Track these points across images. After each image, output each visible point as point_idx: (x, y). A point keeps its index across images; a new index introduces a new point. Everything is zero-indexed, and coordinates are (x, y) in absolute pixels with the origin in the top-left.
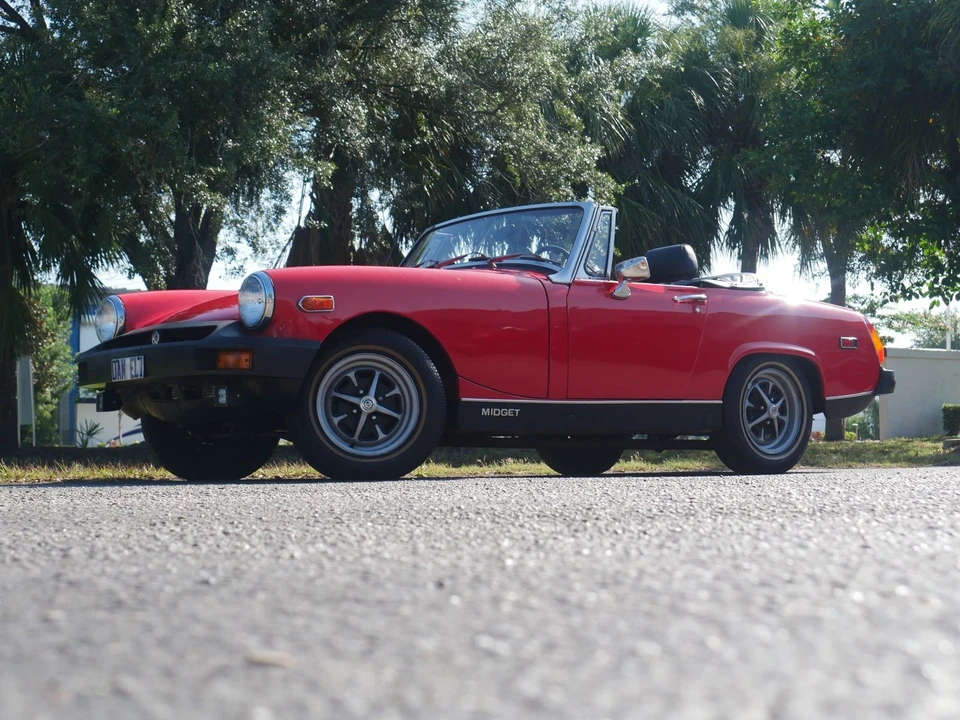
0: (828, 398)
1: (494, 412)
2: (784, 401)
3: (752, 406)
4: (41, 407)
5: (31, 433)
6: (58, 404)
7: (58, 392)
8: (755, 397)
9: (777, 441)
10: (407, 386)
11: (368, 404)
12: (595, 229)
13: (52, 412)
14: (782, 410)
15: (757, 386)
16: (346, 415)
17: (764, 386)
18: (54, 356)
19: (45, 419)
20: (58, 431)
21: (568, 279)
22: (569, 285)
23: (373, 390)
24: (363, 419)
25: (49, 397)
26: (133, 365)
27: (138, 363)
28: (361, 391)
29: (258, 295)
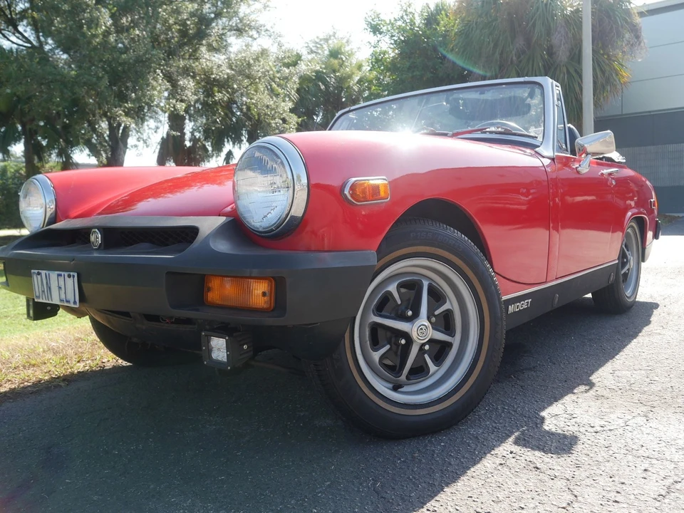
1: (516, 307)
16: (389, 347)
23: (424, 310)
24: (414, 351)
26: (62, 283)
27: (70, 282)
28: (410, 313)
29: (269, 178)
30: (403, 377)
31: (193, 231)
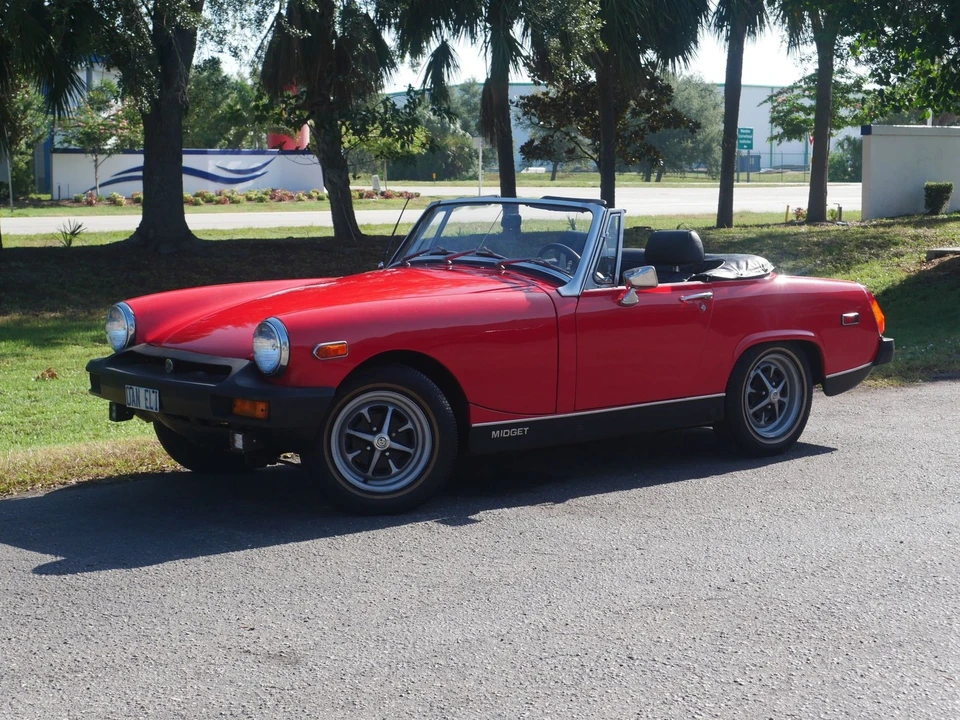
0: (828, 376)
1: (504, 434)
2: (786, 383)
3: (754, 391)
4: (16, 158)
5: (8, 185)
6: (32, 155)
7: (33, 142)
8: (757, 383)
9: (777, 422)
10: (419, 421)
11: (382, 441)
12: (604, 235)
13: (27, 163)
14: (783, 393)
15: (759, 372)
16: (359, 451)
17: (766, 371)
18: (28, 106)
19: (20, 170)
20: (33, 182)
21: (576, 291)
22: (578, 297)
23: (386, 428)
24: (377, 456)
25: (24, 147)
26: (148, 396)
27: (153, 396)
28: (375, 429)
29: (272, 341)
30: (370, 473)
31: (228, 369)
